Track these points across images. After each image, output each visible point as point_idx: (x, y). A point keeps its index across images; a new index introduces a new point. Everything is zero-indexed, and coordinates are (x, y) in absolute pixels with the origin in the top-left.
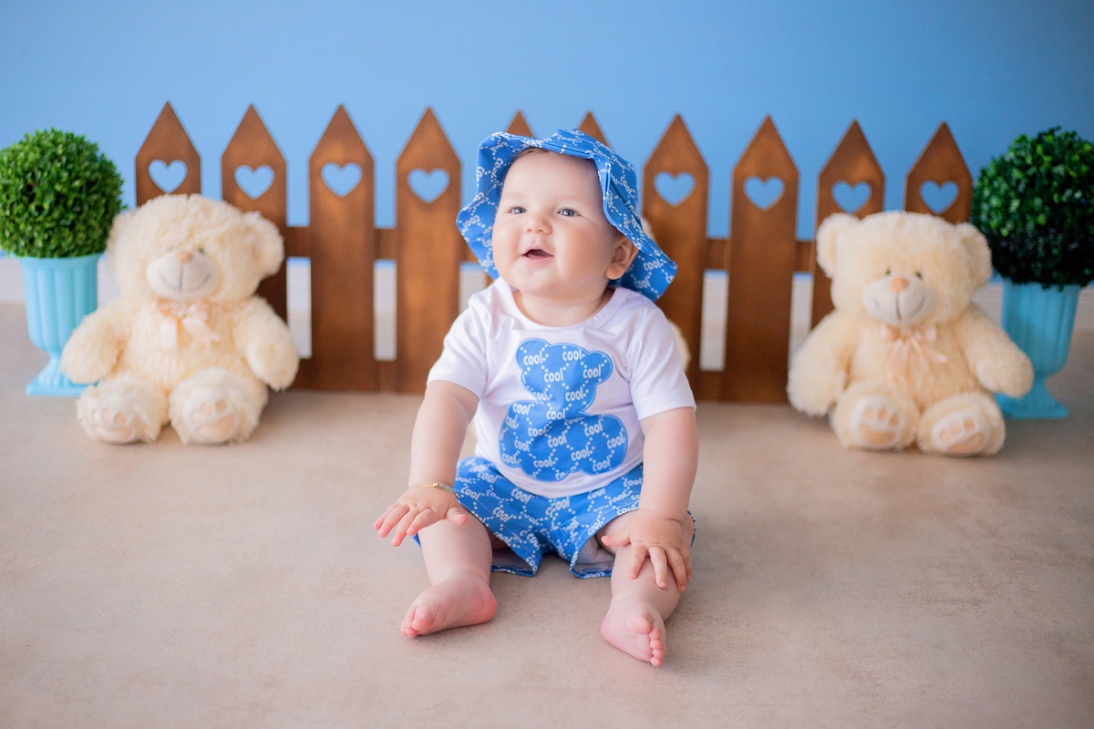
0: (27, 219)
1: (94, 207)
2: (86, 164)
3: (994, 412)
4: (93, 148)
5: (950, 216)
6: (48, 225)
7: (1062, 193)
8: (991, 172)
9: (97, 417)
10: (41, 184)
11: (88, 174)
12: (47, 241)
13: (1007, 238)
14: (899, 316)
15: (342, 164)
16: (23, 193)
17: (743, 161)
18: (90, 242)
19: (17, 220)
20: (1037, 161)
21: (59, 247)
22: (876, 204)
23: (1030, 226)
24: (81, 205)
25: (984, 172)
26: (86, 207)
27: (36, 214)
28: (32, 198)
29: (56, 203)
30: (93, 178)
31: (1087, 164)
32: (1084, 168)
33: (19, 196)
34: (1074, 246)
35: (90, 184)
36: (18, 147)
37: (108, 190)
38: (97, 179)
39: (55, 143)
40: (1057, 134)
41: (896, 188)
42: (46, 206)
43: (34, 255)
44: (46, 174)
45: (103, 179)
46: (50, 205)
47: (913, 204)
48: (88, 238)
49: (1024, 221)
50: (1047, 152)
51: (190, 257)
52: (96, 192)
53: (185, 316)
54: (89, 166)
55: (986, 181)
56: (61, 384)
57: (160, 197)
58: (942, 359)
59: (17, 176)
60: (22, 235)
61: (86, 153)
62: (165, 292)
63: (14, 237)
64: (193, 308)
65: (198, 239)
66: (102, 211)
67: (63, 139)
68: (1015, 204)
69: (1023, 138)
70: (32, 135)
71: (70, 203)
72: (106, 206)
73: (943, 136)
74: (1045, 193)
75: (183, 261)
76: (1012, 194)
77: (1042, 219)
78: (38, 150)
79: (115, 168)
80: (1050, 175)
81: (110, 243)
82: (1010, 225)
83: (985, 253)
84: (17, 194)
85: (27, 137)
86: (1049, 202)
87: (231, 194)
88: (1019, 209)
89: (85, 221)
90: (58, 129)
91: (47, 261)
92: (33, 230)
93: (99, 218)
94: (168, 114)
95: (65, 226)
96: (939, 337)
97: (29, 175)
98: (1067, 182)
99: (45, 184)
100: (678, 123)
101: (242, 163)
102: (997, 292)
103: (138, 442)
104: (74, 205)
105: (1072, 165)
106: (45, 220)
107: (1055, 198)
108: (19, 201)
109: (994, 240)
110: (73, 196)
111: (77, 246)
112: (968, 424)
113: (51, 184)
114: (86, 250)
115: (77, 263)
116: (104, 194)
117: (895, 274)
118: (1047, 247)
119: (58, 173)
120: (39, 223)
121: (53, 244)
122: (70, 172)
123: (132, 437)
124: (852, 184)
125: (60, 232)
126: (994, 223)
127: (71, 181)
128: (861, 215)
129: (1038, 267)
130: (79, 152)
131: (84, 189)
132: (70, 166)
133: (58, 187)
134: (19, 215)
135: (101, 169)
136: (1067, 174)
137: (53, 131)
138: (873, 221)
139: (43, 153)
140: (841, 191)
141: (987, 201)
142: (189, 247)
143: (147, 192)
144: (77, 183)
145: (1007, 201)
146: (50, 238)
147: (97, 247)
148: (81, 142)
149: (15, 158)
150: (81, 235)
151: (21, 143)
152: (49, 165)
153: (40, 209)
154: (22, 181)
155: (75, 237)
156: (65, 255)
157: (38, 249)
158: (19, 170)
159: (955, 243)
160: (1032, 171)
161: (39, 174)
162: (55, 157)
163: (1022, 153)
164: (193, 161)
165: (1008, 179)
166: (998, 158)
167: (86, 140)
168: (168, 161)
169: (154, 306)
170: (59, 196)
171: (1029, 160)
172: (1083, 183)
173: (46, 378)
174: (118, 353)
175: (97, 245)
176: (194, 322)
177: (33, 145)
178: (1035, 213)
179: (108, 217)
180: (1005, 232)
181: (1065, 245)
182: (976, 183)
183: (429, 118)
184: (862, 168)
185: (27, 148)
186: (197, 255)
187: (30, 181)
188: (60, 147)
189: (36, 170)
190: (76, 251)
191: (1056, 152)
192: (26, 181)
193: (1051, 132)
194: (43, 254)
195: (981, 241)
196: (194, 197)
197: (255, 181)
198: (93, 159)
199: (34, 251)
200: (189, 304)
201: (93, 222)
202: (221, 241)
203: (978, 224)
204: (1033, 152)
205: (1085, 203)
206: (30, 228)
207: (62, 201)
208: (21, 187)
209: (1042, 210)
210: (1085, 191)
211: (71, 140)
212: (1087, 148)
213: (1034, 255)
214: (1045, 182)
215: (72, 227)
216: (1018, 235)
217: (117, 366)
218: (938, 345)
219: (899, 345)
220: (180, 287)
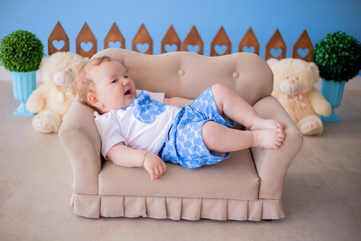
0: (14, 60)
1: (35, 56)
2: (33, 42)
3: (320, 122)
4: (34, 36)
5: (306, 59)
6: (21, 62)
7: (341, 52)
8: (319, 45)
9: (39, 125)
10: (18, 49)
11: (33, 45)
12: (20, 67)
13: (324, 67)
14: (291, 91)
15: (115, 41)
16: (13, 51)
17: (242, 41)
18: (34, 67)
19: (11, 60)
20: (334, 43)
21: (24, 69)
22: (283, 56)
23: (332, 63)
24: (31, 55)
25: (317, 45)
26: (33, 56)
27: (17, 58)
28: (15, 53)
29: (23, 55)
30: (35, 46)
31: (349, 44)
32: (349, 45)
33: (11, 52)
34: (345, 70)
35: (34, 48)
36: (10, 36)
37: (40, 50)
38: (36, 47)
39: (22, 35)
40: (341, 33)
41: (290, 50)
42: (20, 56)
43: (16, 71)
44: (20, 45)
45: (38, 46)
46: (22, 55)
47: (295, 56)
48: (33, 66)
49: (330, 61)
50: (337, 40)
51: (67, 73)
52: (36, 51)
53: (66, 91)
54: (34, 42)
55: (318, 48)
56: (25, 112)
57: (57, 52)
58: (304, 105)
59: (10, 46)
60: (12, 65)
61: (33, 38)
62: (60, 84)
63: (10, 66)
64: (68, 89)
65: (70, 67)
66: (38, 57)
67: (25, 34)
68: (327, 56)
69: (329, 34)
70: (14, 31)
71: (28, 55)
72: (39, 55)
73: (305, 34)
74: (336, 53)
75: (65, 74)
76: (326, 53)
77: (335, 61)
78: (17, 37)
79: (41, 42)
80: (338, 47)
81: (40, 67)
82: (325, 62)
83: (317, 71)
84: (10, 52)
85: (13, 32)
86: (337, 56)
87: (79, 51)
88: (328, 58)
89: (33, 60)
90: (23, 30)
91: (21, 73)
92: (16, 63)
93: (37, 59)
94: (59, 25)
95: (26, 62)
96: (303, 98)
97: (14, 46)
98: (343, 50)
99: (19, 49)
100: (222, 29)
101: (83, 41)
102: (320, 82)
104: (29, 55)
105: (345, 44)
106: (20, 61)
107: (340, 55)
108: (11, 54)
109: (320, 67)
110: (29, 52)
111: (30, 68)
112: (312, 126)
113: (22, 49)
114: (33, 69)
115: (30, 74)
116: (38, 52)
117: (290, 79)
118: (337, 70)
119: (24, 45)
120: (18, 61)
121: (22, 68)
122: (27, 44)
123: (50, 131)
124: (276, 49)
125: (24, 64)
126: (320, 61)
127: (28, 47)
128: (279, 59)
129: (333, 76)
130: (30, 37)
131: (32, 50)
132: (27, 43)
133: (24, 50)
134: (11, 59)
135: (37, 43)
136: (343, 47)
137: (21, 30)
138: (283, 61)
139: (18, 38)
140: (273, 51)
141: (318, 54)
142: (67, 69)
143: (52, 51)
144: (30, 48)
145: (324, 55)
146: (21, 66)
147: (36, 68)
148: (30, 34)
149: (9, 40)
150: (31, 65)
151: (11, 35)
152: (21, 42)
153: (18, 57)
154: (12, 48)
155: (29, 65)
156: (26, 71)
157: (18, 69)
158: (11, 44)
159: (309, 69)
160: (332, 46)
162: (22, 40)
163: (329, 40)
164: (67, 40)
165: (325, 48)
166: (322, 41)
167: (28, 32)
168: (59, 40)
169: (56, 88)
170: (24, 52)
171: (331, 42)
172: (348, 50)
173: (20, 109)
174: (44, 102)
175: (36, 67)
176: (69, 93)
177: (15, 36)
178: (333, 59)
179: (40, 58)
180: (324, 65)
181: (342, 70)
182: (315, 48)
183: (143, 27)
184: (279, 44)
185: (13, 36)
186: (70, 72)
187: (14, 48)
188: (24, 36)
189: (16, 44)
190: (30, 70)
191: (340, 40)
192: (13, 47)
193: (338, 33)
194: (19, 71)
195: (316, 67)
196: (68, 53)
197: (87, 47)
198: (34, 40)
199: (16, 70)
200: (67, 87)
201: (35, 61)
202: (77, 67)
203: (314, 61)
204: (333, 39)
205: (349, 56)
206: (15, 63)
207: (25, 54)
208: (12, 50)
209: (335, 58)
210: (349, 52)
211: (27, 33)
212: (349, 38)
213: (332, 72)
214: (337, 49)
215: (28, 62)
216: (328, 66)
217: (44, 107)
218: (303, 101)
219: (291, 100)
220: (65, 82)
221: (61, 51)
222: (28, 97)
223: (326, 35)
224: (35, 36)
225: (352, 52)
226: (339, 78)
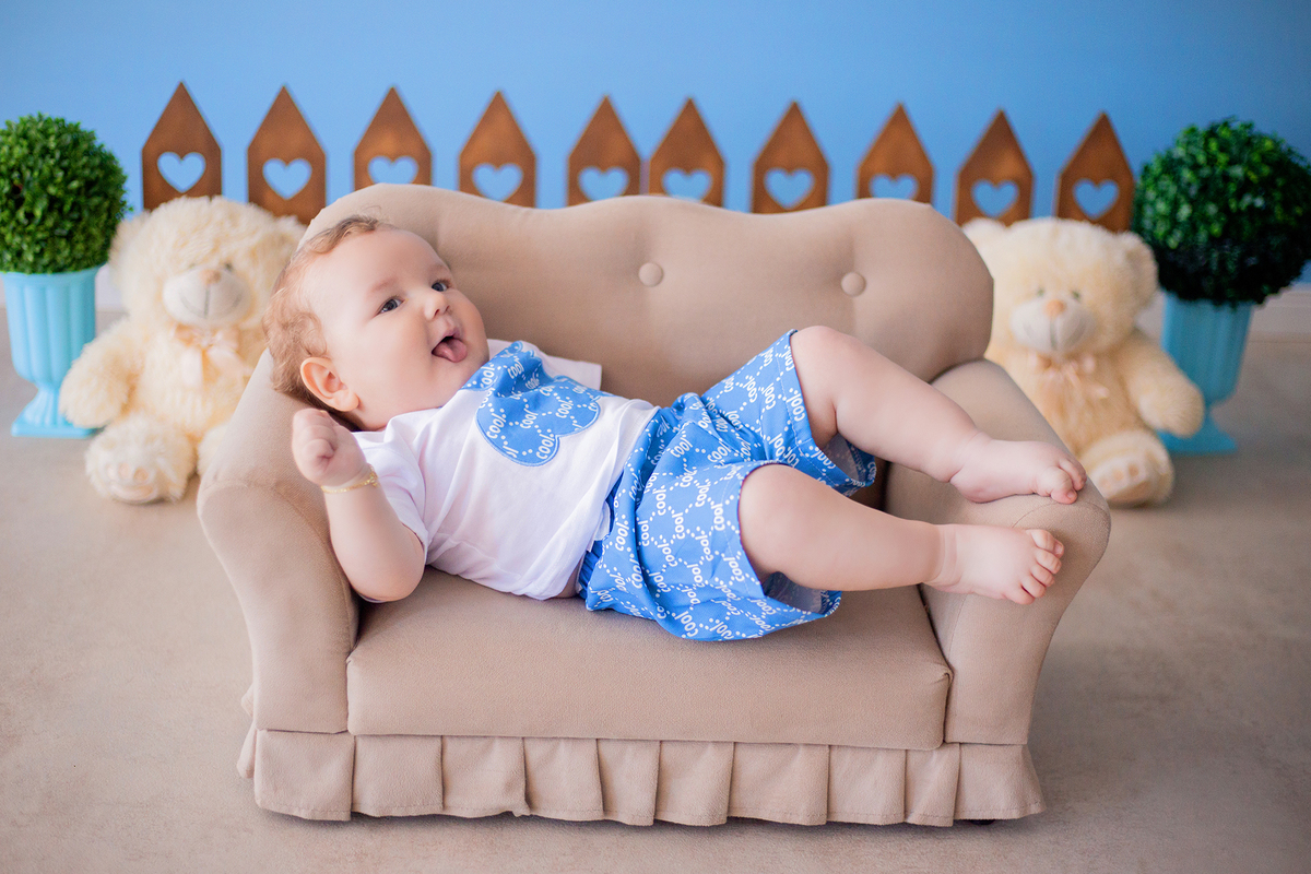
0: (14, 229)
1: (95, 212)
2: (85, 160)
3: (1161, 456)
4: (90, 137)
5: (1108, 222)
6: (40, 236)
7: (1239, 196)
8: (1156, 169)
9: (112, 473)
10: (31, 185)
11: (87, 172)
12: (39, 255)
13: (1175, 251)
14: (1053, 343)
15: (394, 158)
16: (9, 196)
17: (870, 157)
18: (89, 254)
19: (2, 229)
20: (1212, 161)
21: (53, 261)
22: (1022, 210)
23: (1202, 236)
24: (80, 210)
25: (1146, 170)
26: (86, 214)
27: (25, 222)
28: (19, 203)
29: (50, 209)
30: (93, 177)
31: (1268, 164)
32: (1266, 170)
33: (5, 200)
34: (1252, 261)
35: (89, 184)
37: (111, 191)
38: (97, 178)
39: (45, 133)
40: (1236, 126)
41: (1046, 189)
42: (38, 213)
43: (22, 271)
44: (36, 174)
45: (106, 177)
46: (43, 212)
47: (1066, 209)
48: (87, 249)
49: (1194, 229)
50: (1222, 149)
51: (217, 277)
52: (97, 194)
53: (211, 346)
54: (89, 161)
55: (1150, 180)
56: (54, 422)
57: (176, 199)
58: (1100, 392)
59: (1, 175)
60: (8, 248)
61: (84, 146)
62: (186, 317)
64: (219, 336)
65: (224, 253)
66: (104, 217)
67: (54, 129)
68: (1185, 211)
69: (1193, 131)
70: (15, 121)
71: (67, 208)
72: (109, 210)
73: (1103, 130)
74: (1220, 198)
75: (209, 281)
76: (1183, 199)
77: (1216, 229)
78: (25, 143)
79: (116, 162)
80: (1226, 178)
81: (113, 254)
82: (1178, 235)
83: (1149, 267)
85: (9, 124)
86: (1225, 210)
87: (259, 194)
88: (1190, 218)
89: (84, 230)
90: (46, 115)
91: (39, 278)
92: (22, 241)
93: (101, 226)
94: (182, 97)
95: (61, 237)
96: (1099, 368)
97: (16, 175)
98: (1245, 186)
99: (35, 185)
100: (794, 113)
101: (274, 155)
102: (1160, 309)
103: (161, 501)
104: (72, 210)
105: (1252, 167)
106: (37, 230)
107: (1233, 205)
108: (4, 207)
109: (1160, 252)
110: (70, 200)
111: (74, 259)
112: (1133, 471)
113: (43, 186)
114: (85, 263)
115: (73, 279)
117: (1050, 296)
118: (1222, 262)
119: (51, 172)
120: (29, 233)
121: (46, 259)
122: (65, 170)
123: (154, 495)
124: (996, 183)
125: (54, 243)
126: (1161, 230)
127: (67, 181)
128: (1007, 220)
129: (1208, 284)
130: (76, 143)
131: (83, 190)
132: (65, 163)
133: (52, 190)
134: (4, 224)
135: (102, 166)
136: (1247, 178)
137: (40, 117)
138: (1023, 230)
139: (31, 147)
140: (983, 193)
141: (1153, 204)
142: (214, 264)
143: (157, 193)
144: (75, 185)
145: (1175, 205)
146: (42, 251)
147: (97, 258)
148: (74, 130)
150: (80, 247)
152: (40, 162)
153: (30, 216)
154: (7, 182)
155: (72, 248)
156: (59, 270)
157: (27, 264)
158: (4, 168)
159: (1119, 259)
160: (1206, 172)
161: (27, 174)
162: (46, 152)
163: (1193, 150)
164: (213, 153)
165: (1177, 180)
166: (1164, 154)
167: (67, 122)
168: (182, 154)
169: (172, 333)
170: (53, 200)
171: (1201, 159)
172: (1265, 187)
173: (35, 413)
174: (128, 387)
175: (95, 253)
176: (223, 352)
177: (18, 137)
178: (1207, 221)
179: (111, 222)
180: (1173, 242)
181: (1241, 262)
182: (1139, 182)
183: (498, 104)
184: (1008, 165)
185: (10, 139)
186: (225, 273)
187: (16, 182)
188: (52, 139)
189: (24, 168)
190: (74, 265)
191: (1235, 150)
192: (12, 181)
193: (1226, 124)
194: (34, 268)
195: (1146, 253)
196: (217, 200)
197: (288, 178)
198: (89, 153)
199: (21, 266)
200: (214, 331)
201: (94, 231)
202: (253, 254)
203: (1138, 229)
204: (1206, 147)
205: (1266, 212)
206: (18, 239)
207: (56, 206)
208: (7, 189)
209: (1217, 217)
210: (1267, 196)
211: (64, 128)
212: (1268, 144)
213: (1206, 271)
214: (1221, 185)
215: (69, 237)
216: (1187, 247)
217: (128, 406)
218: (1097, 376)
219: (1051, 375)
220: (206, 312)
221: (193, 192)
222: (68, 366)
223: (1179, 130)
224: (94, 138)
225: (1277, 195)
226: (1230, 293)
